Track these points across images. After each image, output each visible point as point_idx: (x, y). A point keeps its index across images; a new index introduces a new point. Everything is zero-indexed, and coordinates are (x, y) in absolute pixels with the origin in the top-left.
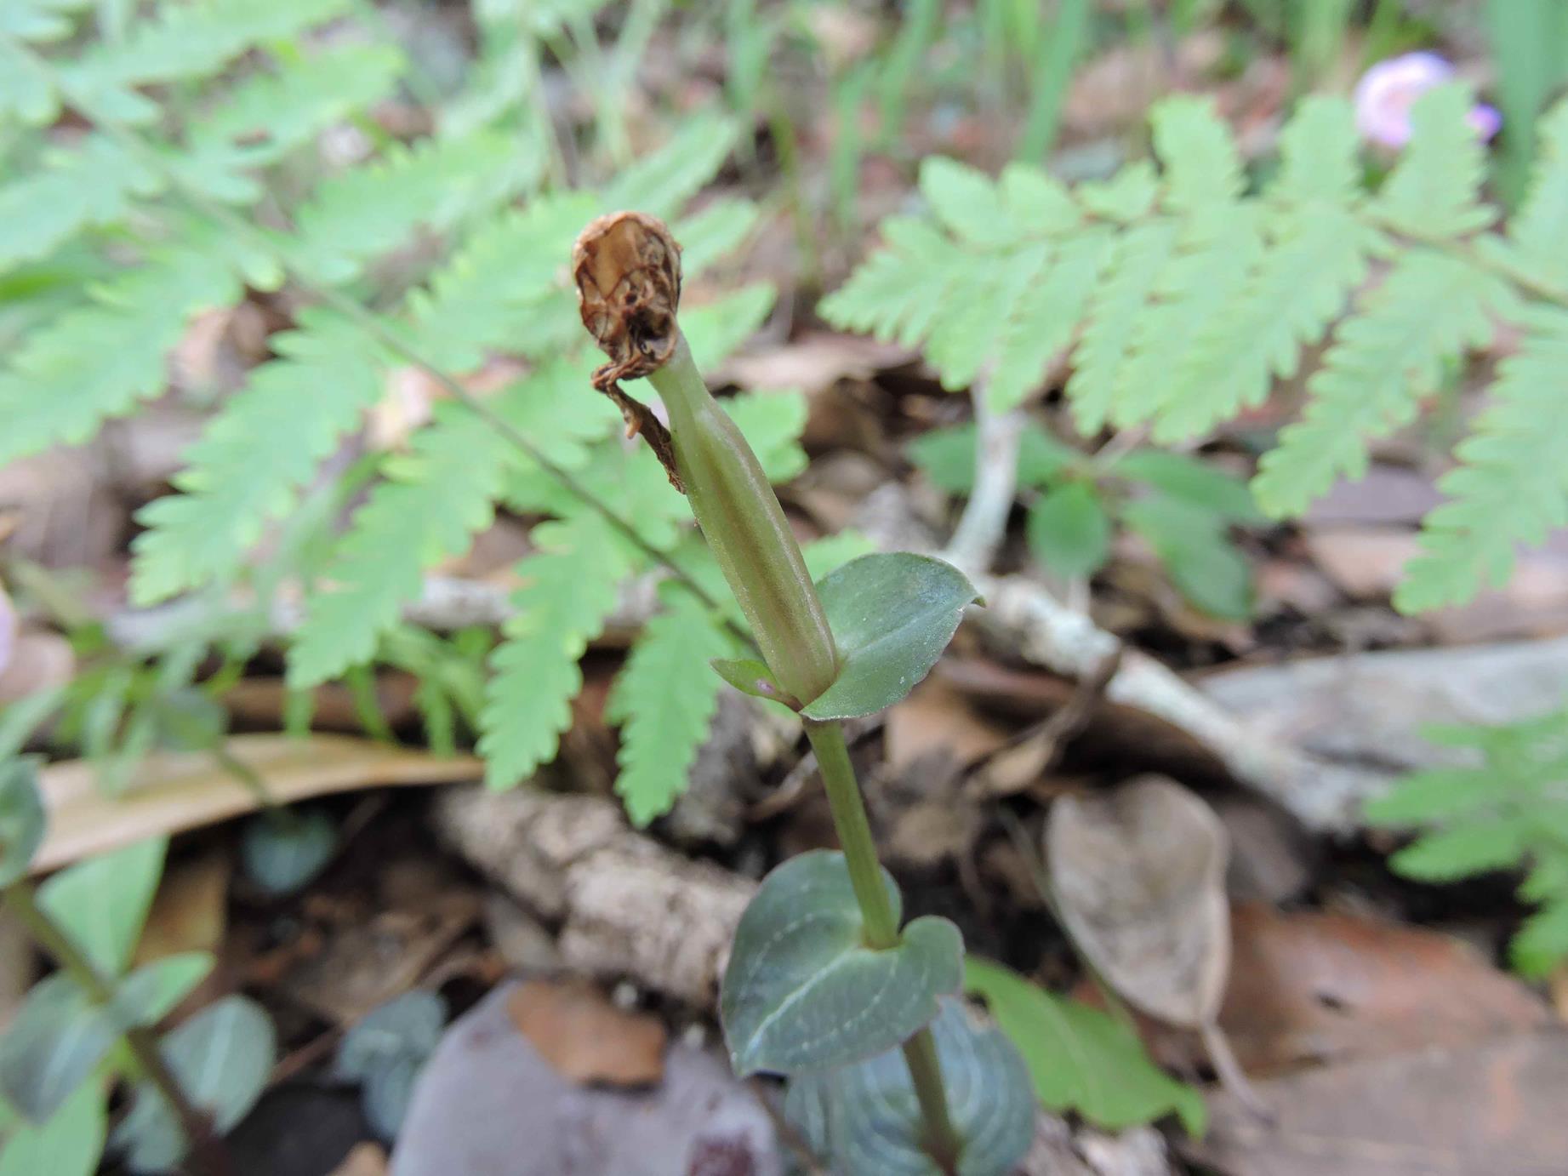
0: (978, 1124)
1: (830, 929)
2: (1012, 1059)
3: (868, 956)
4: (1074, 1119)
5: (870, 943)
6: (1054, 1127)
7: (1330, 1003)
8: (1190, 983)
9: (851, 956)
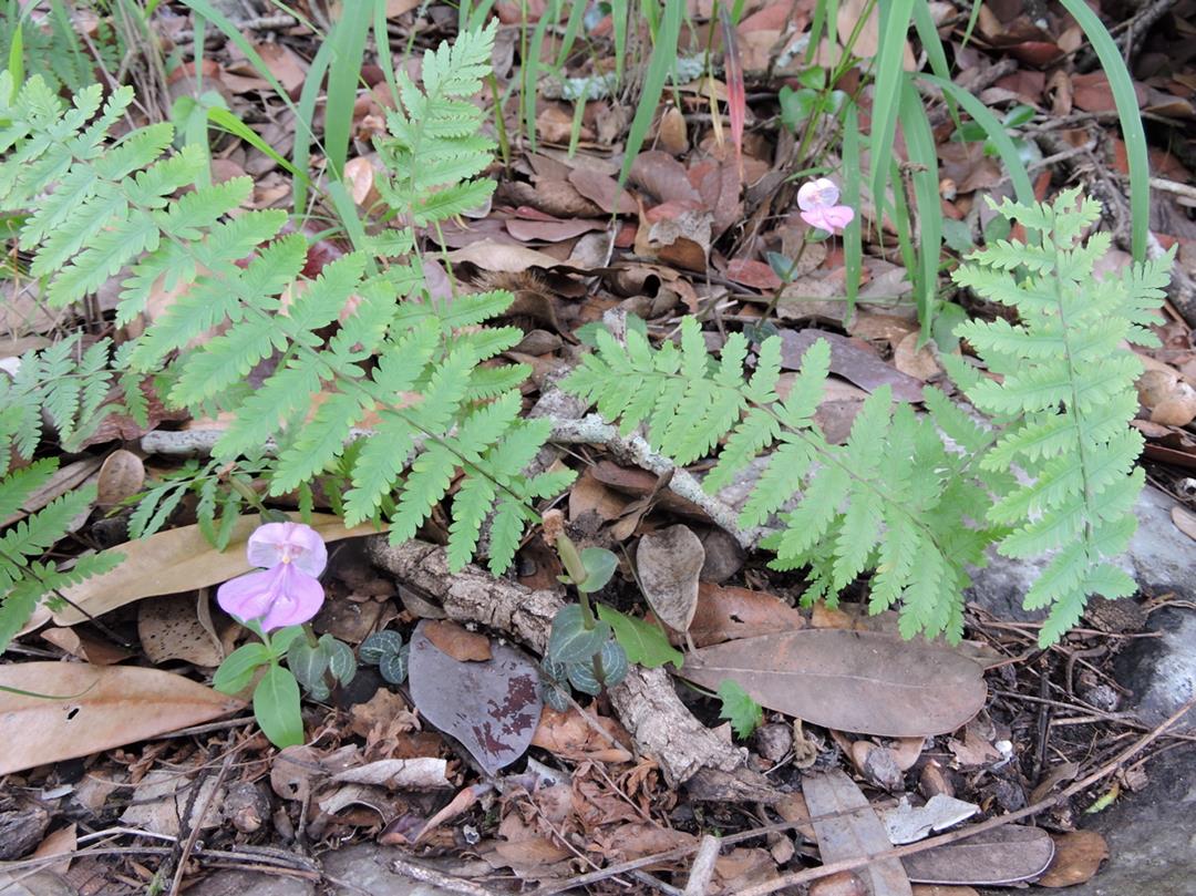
0: (610, 670)
1: (576, 625)
2: (622, 650)
3: (586, 632)
4: (639, 666)
5: (586, 628)
6: (632, 668)
7: (735, 618)
8: (684, 617)
9: (582, 631)
